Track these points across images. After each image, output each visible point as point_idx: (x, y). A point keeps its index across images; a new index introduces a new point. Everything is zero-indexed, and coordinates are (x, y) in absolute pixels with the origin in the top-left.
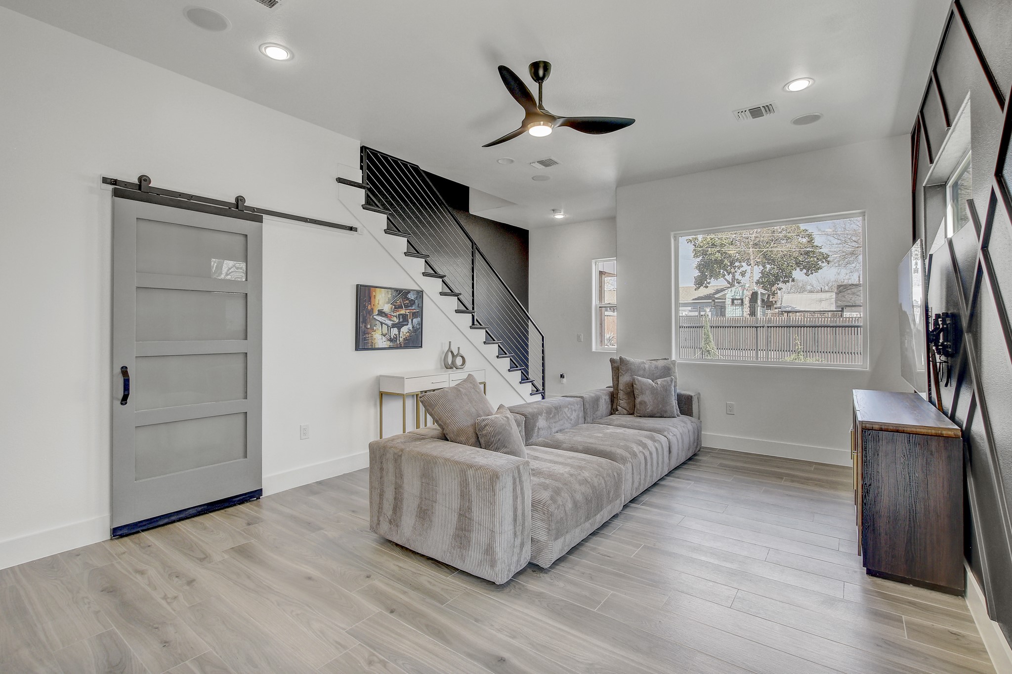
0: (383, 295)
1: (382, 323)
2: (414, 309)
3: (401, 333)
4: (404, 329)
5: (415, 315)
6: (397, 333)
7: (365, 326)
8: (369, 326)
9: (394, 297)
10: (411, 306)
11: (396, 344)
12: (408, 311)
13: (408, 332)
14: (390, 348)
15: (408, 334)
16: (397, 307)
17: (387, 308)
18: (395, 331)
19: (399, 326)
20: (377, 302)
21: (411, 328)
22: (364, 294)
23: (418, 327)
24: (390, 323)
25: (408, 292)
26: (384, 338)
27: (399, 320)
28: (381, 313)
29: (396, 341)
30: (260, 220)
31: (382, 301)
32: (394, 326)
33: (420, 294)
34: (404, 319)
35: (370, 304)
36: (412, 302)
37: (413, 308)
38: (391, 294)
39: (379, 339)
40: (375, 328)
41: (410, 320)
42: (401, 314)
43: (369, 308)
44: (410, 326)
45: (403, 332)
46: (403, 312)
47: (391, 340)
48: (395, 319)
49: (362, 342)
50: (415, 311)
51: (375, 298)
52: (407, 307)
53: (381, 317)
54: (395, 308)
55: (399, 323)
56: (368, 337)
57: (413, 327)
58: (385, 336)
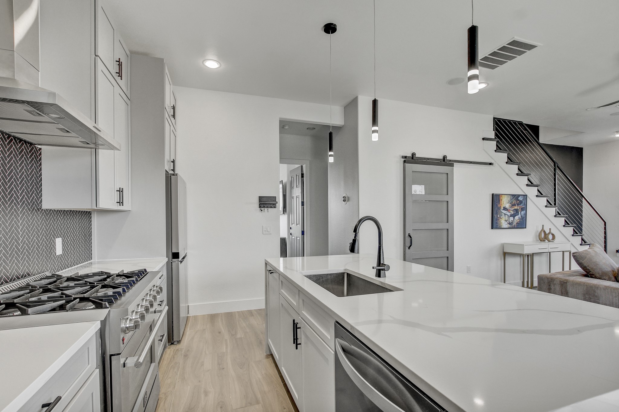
0: (506, 198)
1: (505, 214)
2: (522, 206)
3: (515, 219)
4: (517, 217)
5: (522, 209)
6: (513, 220)
7: (497, 216)
8: (499, 216)
9: (511, 200)
10: (520, 204)
11: (512, 227)
12: (519, 207)
13: (519, 219)
14: (509, 228)
15: (519, 220)
16: (513, 205)
17: (507, 206)
18: (512, 218)
19: (513, 216)
20: (503, 203)
21: (520, 217)
22: (495, 199)
23: (524, 216)
24: (509, 214)
25: (519, 195)
26: (506, 222)
27: (514, 212)
28: (505, 209)
29: (512, 224)
30: (452, 165)
31: (505, 202)
32: (511, 216)
33: (525, 196)
34: (516, 212)
35: (499, 204)
36: (521, 202)
37: (521, 205)
38: (510, 198)
39: (504, 223)
40: (501, 217)
41: (520, 212)
42: (515, 209)
43: (499, 206)
44: (520, 216)
45: (516, 219)
46: (516, 207)
47: (509, 224)
48: (512, 212)
49: (495, 225)
50: (522, 207)
51: (502, 200)
52: (518, 205)
53: (505, 211)
54: (512, 206)
55: (514, 214)
56: (498, 222)
57: (521, 216)
58: (506, 221)
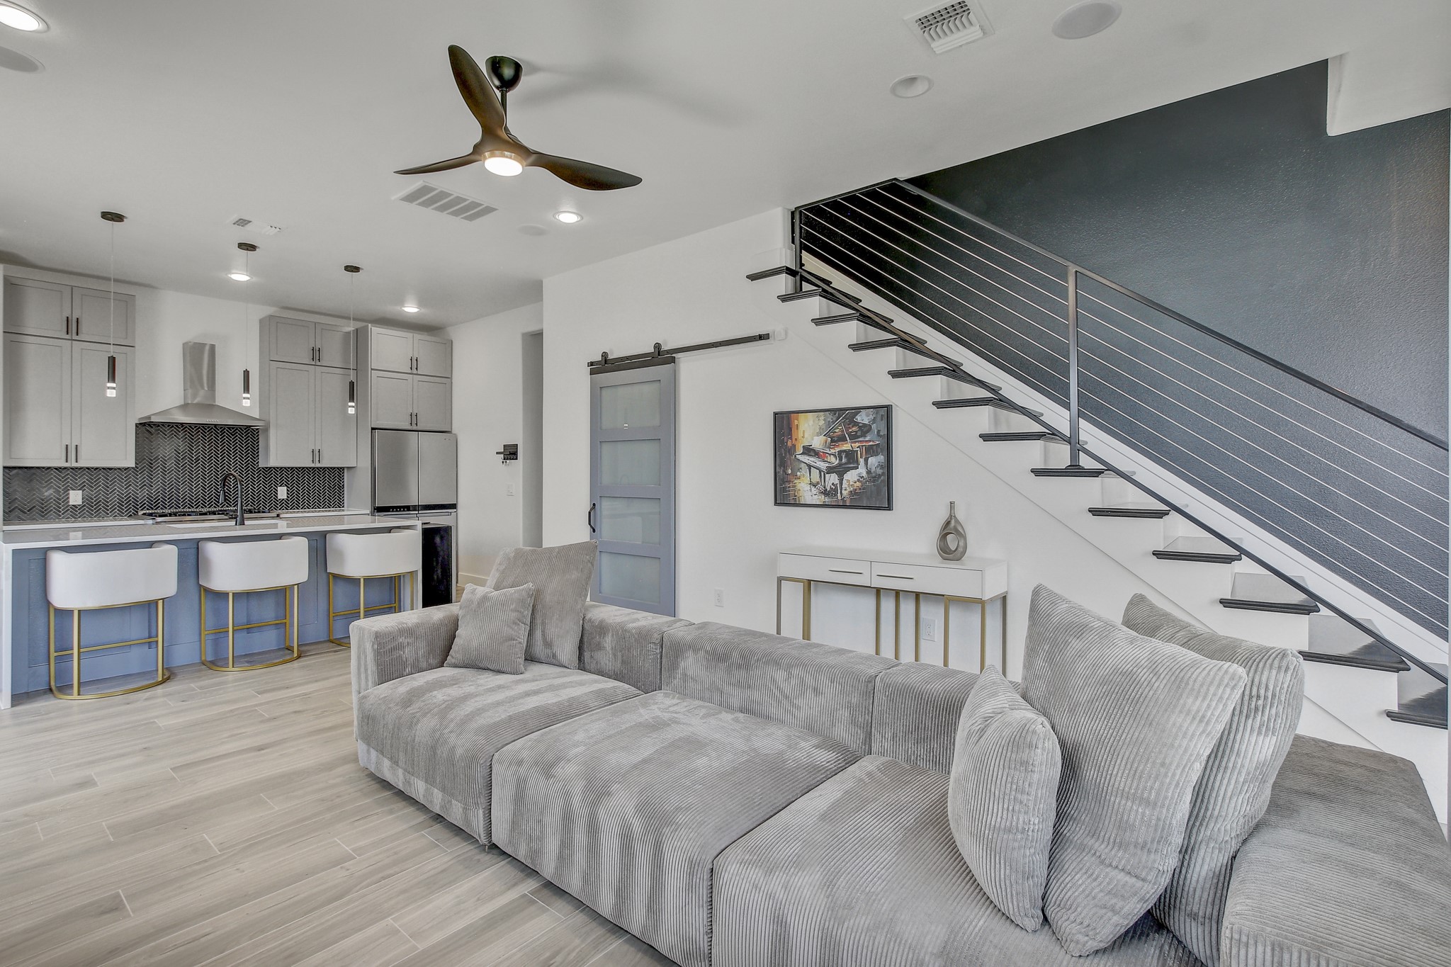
0: (811, 423)
1: (810, 467)
2: (870, 441)
3: (844, 482)
4: (851, 476)
5: (871, 451)
6: (837, 482)
7: (785, 471)
8: (790, 471)
9: (829, 424)
10: (864, 435)
11: (832, 500)
12: (857, 444)
13: (858, 480)
14: (824, 506)
15: (858, 484)
16: (835, 440)
17: (818, 442)
18: (833, 479)
19: (840, 471)
20: (801, 434)
21: (864, 474)
22: (783, 423)
23: (879, 471)
24: (823, 466)
25: (858, 410)
26: (813, 489)
27: (841, 459)
28: (808, 451)
29: (836, 495)
30: (673, 360)
31: (809, 433)
32: (830, 470)
33: (886, 412)
34: (850, 460)
35: (791, 438)
36: (865, 429)
37: (867, 439)
38: (824, 420)
39: (805, 489)
40: (798, 474)
41: (862, 461)
42: (845, 451)
43: (789, 444)
44: (862, 470)
45: (848, 481)
46: (846, 446)
47: (825, 493)
48: (832, 459)
49: (784, 496)
50: (871, 443)
51: (797, 429)
52: (854, 437)
53: (808, 457)
54: (832, 441)
55: (840, 465)
56: (789, 487)
57: (869, 472)
58: (815, 486)
